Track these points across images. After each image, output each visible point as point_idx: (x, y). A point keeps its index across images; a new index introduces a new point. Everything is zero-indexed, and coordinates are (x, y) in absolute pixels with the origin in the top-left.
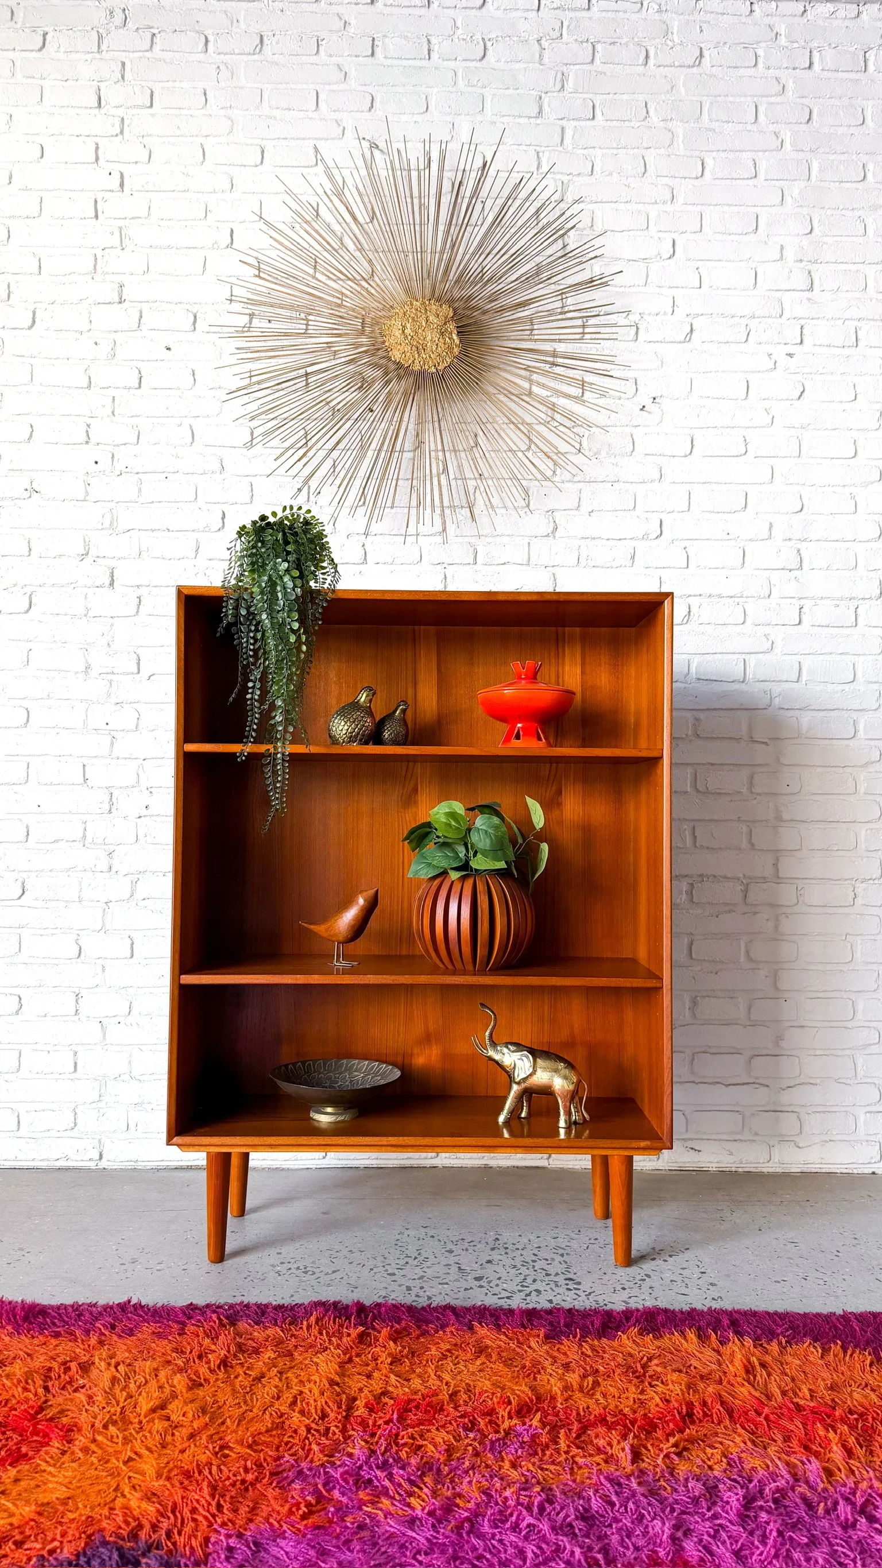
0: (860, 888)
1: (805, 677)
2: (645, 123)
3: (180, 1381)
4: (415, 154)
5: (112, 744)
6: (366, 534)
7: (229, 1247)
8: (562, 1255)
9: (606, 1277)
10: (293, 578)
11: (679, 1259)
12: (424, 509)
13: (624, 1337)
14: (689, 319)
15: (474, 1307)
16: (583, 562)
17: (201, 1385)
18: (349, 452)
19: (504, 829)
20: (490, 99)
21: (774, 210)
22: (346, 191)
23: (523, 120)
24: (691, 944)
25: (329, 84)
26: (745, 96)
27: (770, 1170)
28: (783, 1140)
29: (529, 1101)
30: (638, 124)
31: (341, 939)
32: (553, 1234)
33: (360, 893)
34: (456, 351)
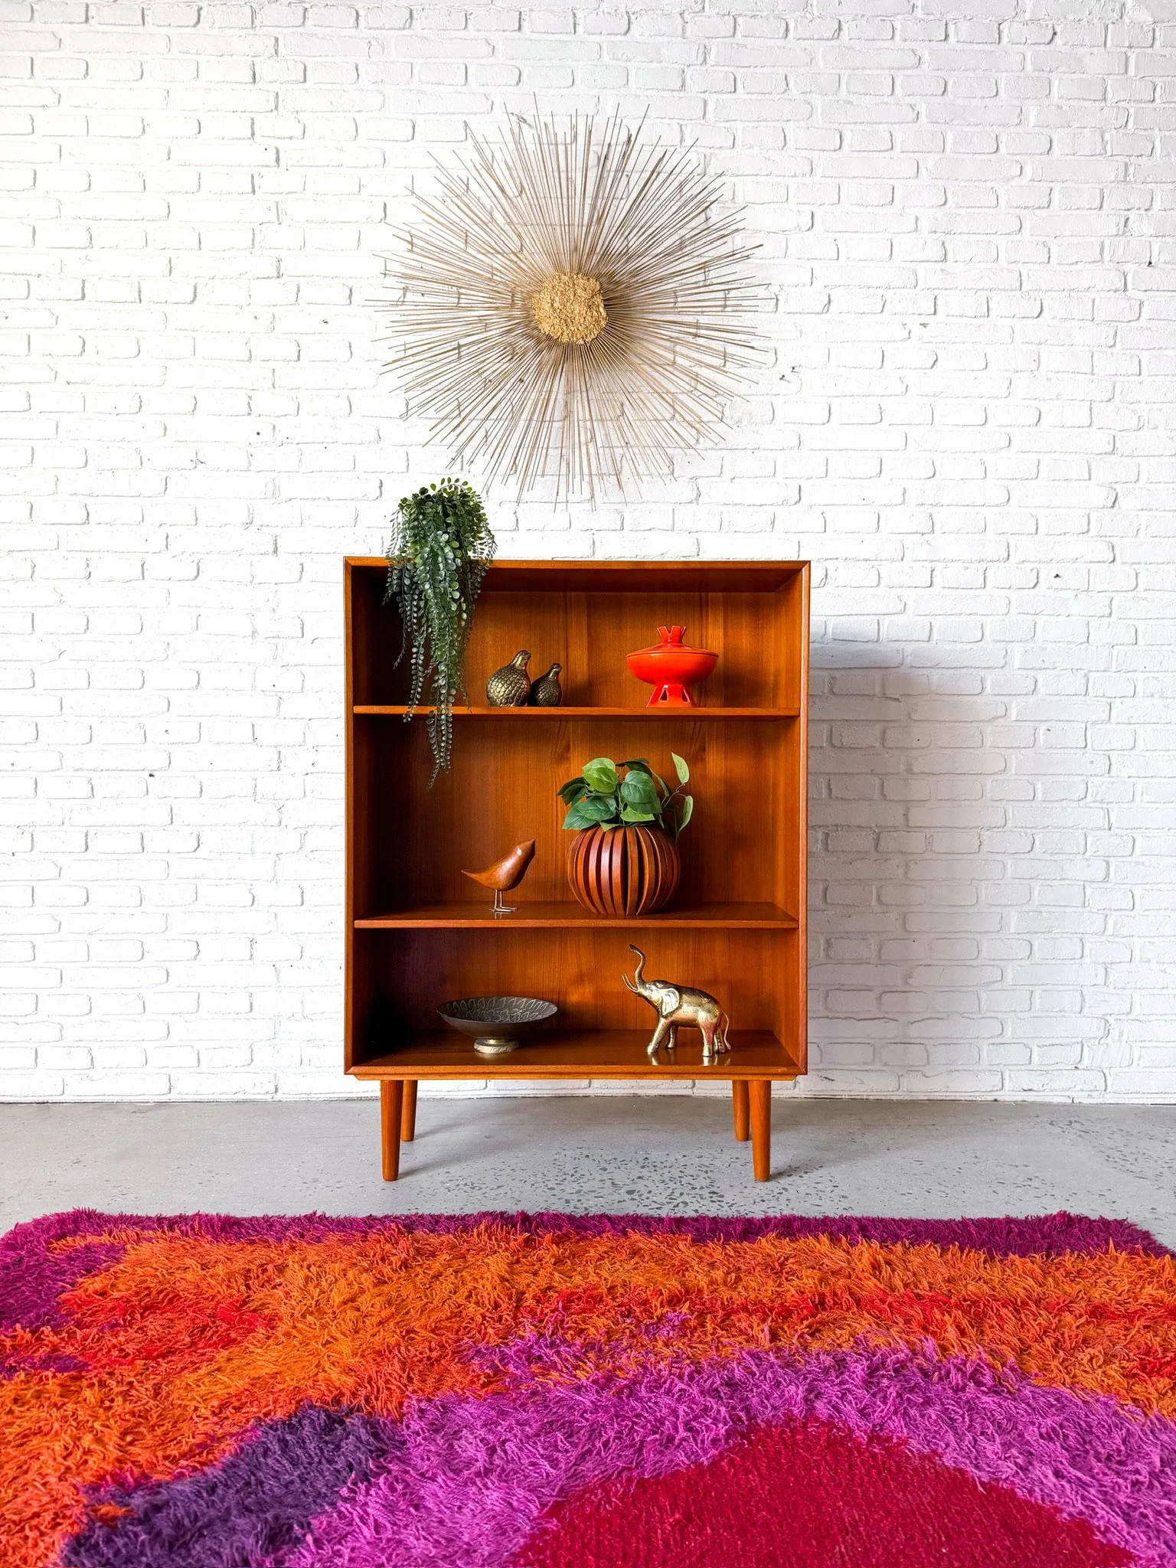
0: (986, 835)
1: (935, 636)
2: (785, 96)
3: (367, 1279)
4: (562, 130)
5: (279, 705)
6: (518, 502)
7: (402, 1168)
8: (706, 1172)
9: (747, 1191)
10: (454, 549)
11: (814, 1176)
12: (574, 477)
13: (763, 1240)
14: (827, 291)
15: (627, 1216)
16: (725, 527)
17: (385, 1282)
18: (501, 422)
19: (652, 784)
20: (634, 71)
21: (909, 182)
22: (495, 165)
23: (665, 94)
24: (826, 889)
25: (478, 58)
26: (882, 69)
27: (899, 1098)
28: (911, 1069)
29: (676, 1032)
30: (778, 97)
31: (501, 887)
32: (697, 1153)
33: (519, 843)
34: (603, 323)
